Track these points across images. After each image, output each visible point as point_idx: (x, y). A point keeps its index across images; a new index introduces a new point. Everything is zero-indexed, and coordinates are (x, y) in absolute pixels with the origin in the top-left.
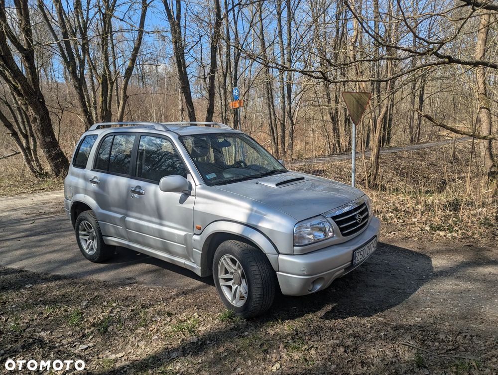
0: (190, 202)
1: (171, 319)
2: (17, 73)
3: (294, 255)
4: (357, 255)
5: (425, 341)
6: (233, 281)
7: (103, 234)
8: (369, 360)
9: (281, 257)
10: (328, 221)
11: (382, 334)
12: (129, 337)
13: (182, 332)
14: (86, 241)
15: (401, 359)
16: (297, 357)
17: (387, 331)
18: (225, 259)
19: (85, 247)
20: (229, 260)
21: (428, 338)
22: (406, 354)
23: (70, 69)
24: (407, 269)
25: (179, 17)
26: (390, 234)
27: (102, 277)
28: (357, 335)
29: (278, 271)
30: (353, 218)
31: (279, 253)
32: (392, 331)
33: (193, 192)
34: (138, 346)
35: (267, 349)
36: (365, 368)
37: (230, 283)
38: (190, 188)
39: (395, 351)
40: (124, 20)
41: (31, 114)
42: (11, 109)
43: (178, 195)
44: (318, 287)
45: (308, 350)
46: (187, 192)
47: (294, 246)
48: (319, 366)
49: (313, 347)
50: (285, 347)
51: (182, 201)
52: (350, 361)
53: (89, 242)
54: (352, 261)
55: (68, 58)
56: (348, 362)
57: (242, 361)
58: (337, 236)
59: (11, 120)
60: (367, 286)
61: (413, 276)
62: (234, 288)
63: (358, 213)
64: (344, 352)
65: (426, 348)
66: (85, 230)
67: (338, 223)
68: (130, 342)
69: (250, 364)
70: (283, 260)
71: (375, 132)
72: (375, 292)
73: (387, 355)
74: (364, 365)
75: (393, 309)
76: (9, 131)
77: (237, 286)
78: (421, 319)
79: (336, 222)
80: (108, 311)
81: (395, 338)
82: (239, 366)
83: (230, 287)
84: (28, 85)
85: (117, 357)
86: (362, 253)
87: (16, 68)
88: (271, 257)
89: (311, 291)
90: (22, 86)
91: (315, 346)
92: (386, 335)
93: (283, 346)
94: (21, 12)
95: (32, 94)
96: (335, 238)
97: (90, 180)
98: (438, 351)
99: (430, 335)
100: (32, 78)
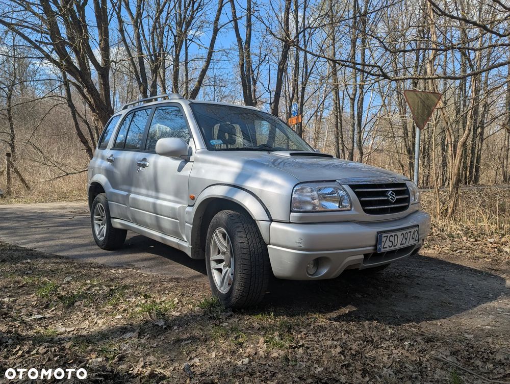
0: (187, 169)
1: (146, 302)
2: (91, 89)
3: (290, 223)
4: (384, 239)
5: (470, 358)
6: (224, 263)
7: (111, 216)
8: (376, 370)
9: (274, 225)
10: (343, 188)
11: (406, 343)
12: (92, 314)
13: (150, 313)
14: (100, 225)
15: (427, 376)
16: (276, 355)
17: (416, 341)
18: (216, 235)
19: (97, 233)
20: (221, 235)
21: (476, 356)
22: (438, 370)
23: (142, 89)
24: (469, 286)
25: (248, 42)
26: (454, 253)
27: (101, 260)
28: (370, 339)
29: (270, 244)
30: (383, 194)
31: (271, 220)
32: (422, 342)
33: (192, 158)
34: (96, 323)
35: (243, 343)
36: (367, 379)
37: (221, 266)
38: (191, 153)
39: (421, 365)
40: (193, 40)
41: (100, 128)
42: (89, 127)
43: (178, 163)
44: (324, 271)
45: (294, 348)
46: (186, 158)
47: (291, 211)
48: (302, 367)
49: (303, 346)
50: (266, 342)
51: (180, 169)
52: (345, 365)
53: (102, 227)
54: (376, 246)
55: (141, 79)
56: (342, 366)
57: (205, 351)
58: (356, 210)
59: (88, 138)
60: (406, 296)
61: (476, 293)
62: (224, 271)
63: (392, 191)
64: (340, 353)
65: (472, 370)
66: (99, 215)
67: (359, 195)
68: (90, 319)
69: (214, 356)
70: (275, 229)
71: (455, 158)
72: (416, 303)
73: (406, 367)
74: (367, 375)
75: (434, 322)
76: (84, 147)
77: (228, 268)
78: (473, 336)
79: (355, 192)
80: (85, 288)
81: (426, 350)
82: (199, 356)
83: (220, 270)
84: (99, 99)
85: (66, 331)
86: (392, 239)
87: (91, 82)
88: (262, 225)
89: (312, 275)
90: (95, 101)
91: (306, 345)
92: (413, 345)
93: (263, 341)
94: (102, 34)
95: (102, 109)
96: (353, 212)
97: (107, 159)
98: (491, 375)
99: (481, 353)
100: (105, 95)
